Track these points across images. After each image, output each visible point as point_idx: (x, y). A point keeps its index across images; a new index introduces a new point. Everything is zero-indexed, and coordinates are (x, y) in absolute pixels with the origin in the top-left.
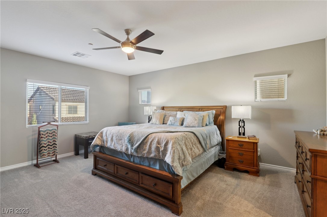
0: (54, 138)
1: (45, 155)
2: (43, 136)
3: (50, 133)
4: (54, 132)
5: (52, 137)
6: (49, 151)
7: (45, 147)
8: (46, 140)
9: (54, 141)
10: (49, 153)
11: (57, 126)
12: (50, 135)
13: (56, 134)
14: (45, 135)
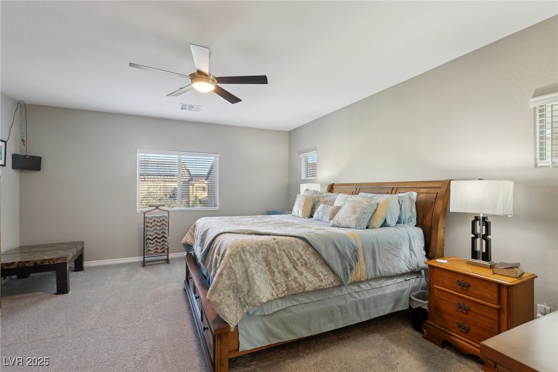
0: (163, 228)
1: (151, 251)
2: (149, 225)
3: (158, 222)
4: (164, 220)
5: (160, 226)
6: (156, 245)
7: (152, 240)
8: (153, 230)
9: (163, 232)
10: (157, 249)
11: (168, 212)
12: (158, 224)
13: (166, 224)
14: (151, 223)
